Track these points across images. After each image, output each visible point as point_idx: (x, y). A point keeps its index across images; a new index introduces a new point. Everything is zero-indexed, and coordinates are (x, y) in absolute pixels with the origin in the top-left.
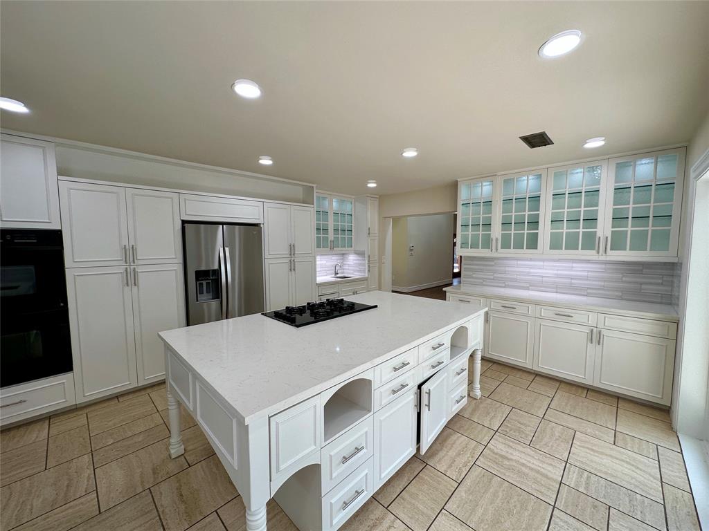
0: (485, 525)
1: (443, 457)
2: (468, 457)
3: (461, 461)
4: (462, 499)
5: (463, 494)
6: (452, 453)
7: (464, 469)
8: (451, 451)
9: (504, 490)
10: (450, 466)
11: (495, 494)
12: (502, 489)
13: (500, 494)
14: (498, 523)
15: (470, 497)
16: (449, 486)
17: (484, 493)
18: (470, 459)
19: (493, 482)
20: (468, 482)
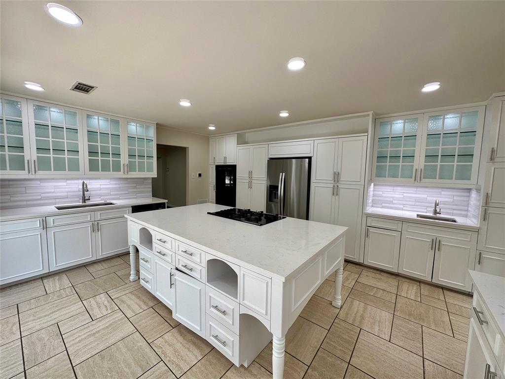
0: (114, 350)
1: (177, 339)
2: (170, 357)
3: (169, 351)
4: (137, 342)
5: (141, 344)
6: (178, 346)
7: (160, 350)
8: (181, 345)
9: (128, 374)
10: (166, 342)
11: (128, 366)
12: (129, 373)
13: (126, 370)
14: (110, 358)
15: (136, 348)
16: (151, 337)
17: (134, 357)
18: (168, 358)
19: (139, 369)
20: (148, 349)
